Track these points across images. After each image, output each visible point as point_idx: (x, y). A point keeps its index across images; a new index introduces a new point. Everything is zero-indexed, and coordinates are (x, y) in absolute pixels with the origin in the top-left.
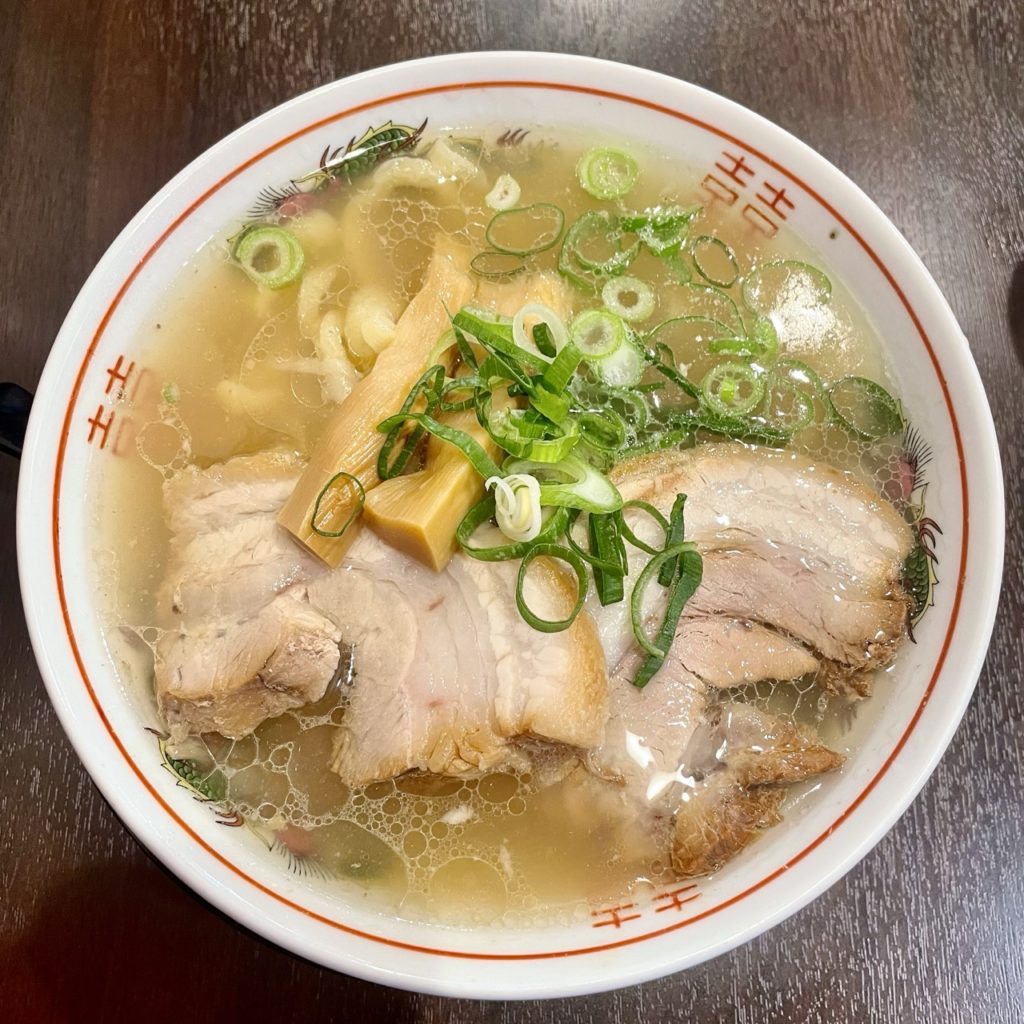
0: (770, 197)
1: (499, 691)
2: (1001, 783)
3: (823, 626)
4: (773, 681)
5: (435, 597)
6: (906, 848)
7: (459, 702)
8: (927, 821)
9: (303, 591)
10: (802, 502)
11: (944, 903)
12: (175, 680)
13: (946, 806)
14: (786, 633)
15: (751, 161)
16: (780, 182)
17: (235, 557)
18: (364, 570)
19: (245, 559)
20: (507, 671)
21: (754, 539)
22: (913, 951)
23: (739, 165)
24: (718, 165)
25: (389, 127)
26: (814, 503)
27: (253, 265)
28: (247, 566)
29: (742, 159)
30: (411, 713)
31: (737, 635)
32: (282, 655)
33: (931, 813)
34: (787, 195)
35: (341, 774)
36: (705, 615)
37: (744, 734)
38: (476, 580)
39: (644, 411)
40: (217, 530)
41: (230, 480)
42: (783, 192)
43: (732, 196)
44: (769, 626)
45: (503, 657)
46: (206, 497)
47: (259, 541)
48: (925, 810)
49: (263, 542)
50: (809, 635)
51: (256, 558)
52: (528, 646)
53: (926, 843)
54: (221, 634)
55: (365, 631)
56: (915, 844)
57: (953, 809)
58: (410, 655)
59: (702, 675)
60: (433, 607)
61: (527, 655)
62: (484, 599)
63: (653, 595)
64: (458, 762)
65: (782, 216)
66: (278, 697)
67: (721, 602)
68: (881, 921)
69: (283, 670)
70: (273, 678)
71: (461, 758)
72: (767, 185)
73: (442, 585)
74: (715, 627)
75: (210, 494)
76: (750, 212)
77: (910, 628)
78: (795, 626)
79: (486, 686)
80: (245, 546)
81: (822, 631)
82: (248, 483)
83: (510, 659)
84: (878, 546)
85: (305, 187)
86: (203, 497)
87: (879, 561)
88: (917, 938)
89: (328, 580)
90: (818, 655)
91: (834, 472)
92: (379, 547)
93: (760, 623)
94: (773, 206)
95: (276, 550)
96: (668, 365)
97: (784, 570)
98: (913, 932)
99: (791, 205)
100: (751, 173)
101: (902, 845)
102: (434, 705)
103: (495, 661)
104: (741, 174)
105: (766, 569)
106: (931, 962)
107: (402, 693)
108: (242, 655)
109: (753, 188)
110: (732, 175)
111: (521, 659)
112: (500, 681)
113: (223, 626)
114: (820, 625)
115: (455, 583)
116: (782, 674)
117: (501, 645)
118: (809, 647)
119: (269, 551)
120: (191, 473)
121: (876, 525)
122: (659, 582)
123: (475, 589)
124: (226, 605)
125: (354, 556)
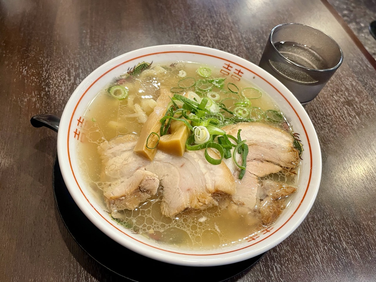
0: (237, 72)
1: (207, 182)
2: (323, 215)
3: (280, 160)
4: (273, 174)
5: (181, 164)
6: (306, 235)
7: (196, 188)
8: (309, 228)
9: (144, 168)
10: (266, 133)
11: (320, 248)
12: (112, 195)
13: (312, 223)
14: (271, 162)
15: (231, 65)
16: (239, 68)
17: (123, 162)
18: (160, 161)
19: (126, 162)
20: (207, 176)
21: (257, 142)
22: (317, 262)
23: (229, 66)
24: (224, 67)
25: (143, 63)
26: (268, 133)
27: (114, 94)
28: (127, 164)
29: (229, 64)
30: (182, 193)
31: (260, 164)
32: (145, 180)
33: (309, 225)
34: (241, 71)
35: (165, 214)
36: (252, 160)
37: (270, 187)
38: (193, 156)
39: (222, 117)
40: (116, 157)
41: (117, 144)
42: (240, 70)
43: (228, 74)
44: (267, 161)
45: (205, 173)
46: (111, 148)
47: (129, 158)
48: (307, 225)
49: (130, 158)
50: (277, 162)
51: (128, 162)
52: (212, 169)
53: (311, 233)
54: (122, 182)
55: (164, 176)
56: (308, 234)
57: (314, 223)
58: (178, 179)
59: (255, 174)
60: (182, 166)
61: (212, 172)
62: (196, 160)
63: (238, 157)
64: (200, 203)
65: (241, 76)
66: (144, 194)
67: (255, 157)
68: (307, 256)
69: (145, 185)
70: (143, 187)
71: (200, 202)
72: (236, 69)
73: (183, 161)
74: (255, 162)
75: (113, 147)
76: (233, 76)
77: (300, 157)
78: (274, 160)
79: (202, 182)
80: (125, 159)
81: (280, 161)
82: (123, 143)
83: (207, 174)
84: (286, 140)
85: (124, 77)
86: (110, 148)
87: (288, 144)
88: (317, 259)
89: (150, 165)
90: (281, 167)
91: (270, 126)
92: (163, 154)
93: (265, 161)
94: (238, 74)
95: (134, 159)
96: (224, 108)
97: (267, 148)
98: (315, 258)
99: (242, 73)
100: (232, 67)
101: (305, 235)
102: (189, 190)
103: (203, 175)
104: (229, 68)
105: (262, 148)
106: (322, 265)
107: (178, 189)
108: (131, 184)
109: (233, 71)
110: (227, 68)
111: (210, 173)
112: (206, 179)
113: (122, 180)
114: (279, 159)
115: (187, 159)
116: (274, 172)
117: (204, 171)
118: (279, 165)
119: (132, 159)
120: (106, 143)
121: (284, 136)
122: (239, 153)
123: (194, 159)
124: (122, 175)
125: (157, 158)
